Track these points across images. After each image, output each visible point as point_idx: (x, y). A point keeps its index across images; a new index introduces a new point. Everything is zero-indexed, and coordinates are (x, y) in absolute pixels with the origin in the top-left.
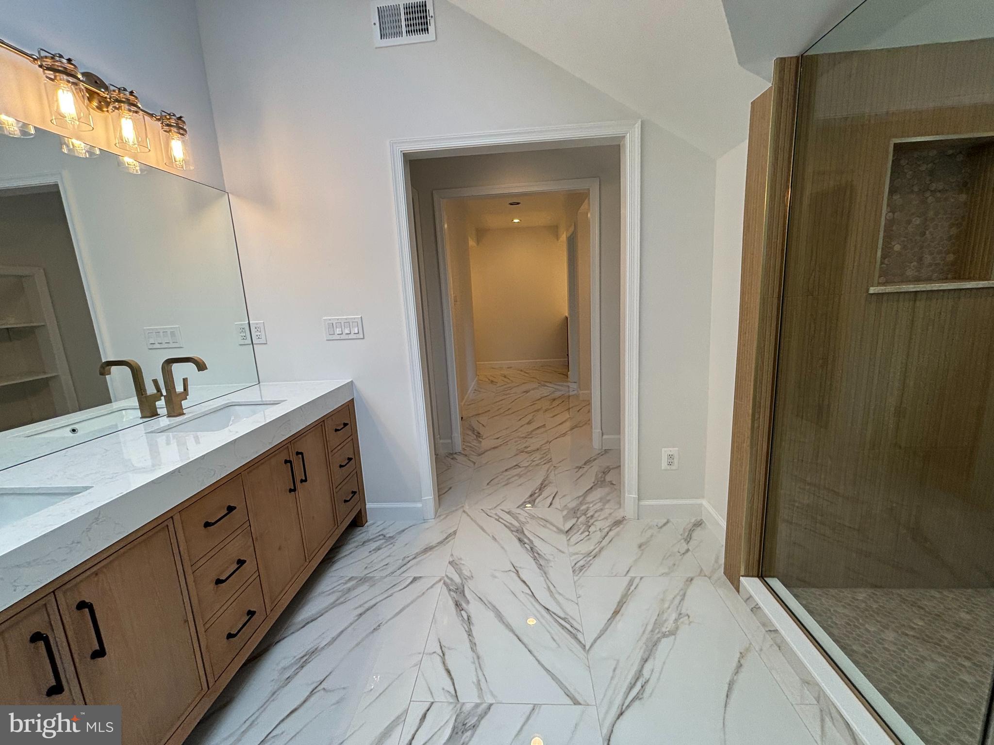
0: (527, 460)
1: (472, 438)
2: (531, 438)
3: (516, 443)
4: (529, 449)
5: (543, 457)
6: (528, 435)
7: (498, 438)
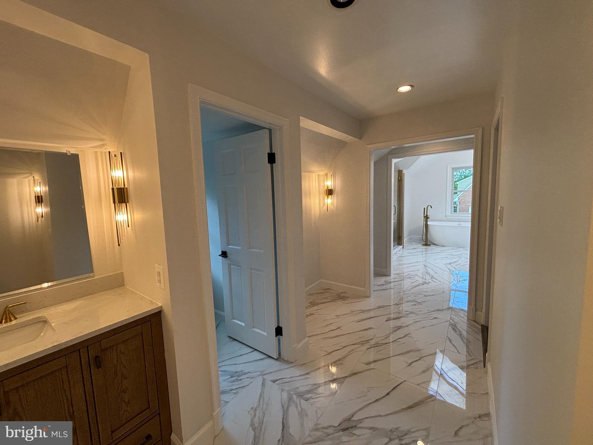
0: (418, 297)
1: (459, 325)
2: (406, 311)
3: (420, 309)
4: (414, 303)
5: (408, 296)
6: (407, 314)
7: (435, 318)
